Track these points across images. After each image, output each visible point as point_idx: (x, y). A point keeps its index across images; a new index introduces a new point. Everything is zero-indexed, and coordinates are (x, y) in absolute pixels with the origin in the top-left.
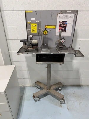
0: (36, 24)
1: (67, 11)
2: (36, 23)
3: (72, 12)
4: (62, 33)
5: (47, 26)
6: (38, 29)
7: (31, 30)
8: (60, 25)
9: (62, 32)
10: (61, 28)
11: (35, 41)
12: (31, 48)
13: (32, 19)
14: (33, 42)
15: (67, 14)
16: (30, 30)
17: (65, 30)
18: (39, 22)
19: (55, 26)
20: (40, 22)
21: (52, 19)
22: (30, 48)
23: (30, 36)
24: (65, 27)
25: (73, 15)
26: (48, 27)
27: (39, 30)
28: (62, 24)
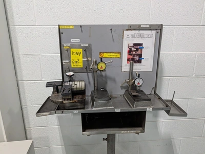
0: (81, 50)
1: (141, 26)
2: (80, 47)
3: (151, 28)
4: (134, 67)
5: (103, 53)
6: (86, 59)
7: (70, 62)
8: (130, 52)
9: (134, 64)
10: (132, 57)
11: (79, 85)
12: (69, 101)
13: (73, 41)
14: (75, 86)
15: (142, 32)
16: (68, 61)
17: (140, 61)
18: (87, 45)
19: (120, 53)
20: (90, 45)
21: (113, 40)
22: (68, 99)
23: (68, 74)
24: (140, 55)
25: (154, 32)
26: (105, 55)
27: (88, 60)
28: (133, 49)
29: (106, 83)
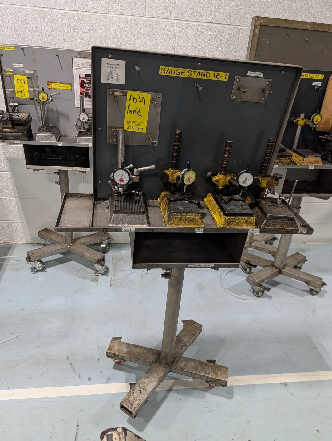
0: (25, 78)
2: (24, 74)
4: (85, 102)
5: (52, 83)
6: (31, 89)
7: (14, 91)
8: (82, 84)
9: (85, 99)
10: (85, 90)
11: (21, 116)
12: (9, 130)
13: (15, 65)
14: (17, 117)
16: (11, 90)
18: (32, 72)
19: (71, 84)
20: (35, 73)
21: (62, 68)
22: (8, 128)
23: (11, 104)
26: (54, 86)
27: (34, 91)
28: (86, 81)
29: (58, 120)
